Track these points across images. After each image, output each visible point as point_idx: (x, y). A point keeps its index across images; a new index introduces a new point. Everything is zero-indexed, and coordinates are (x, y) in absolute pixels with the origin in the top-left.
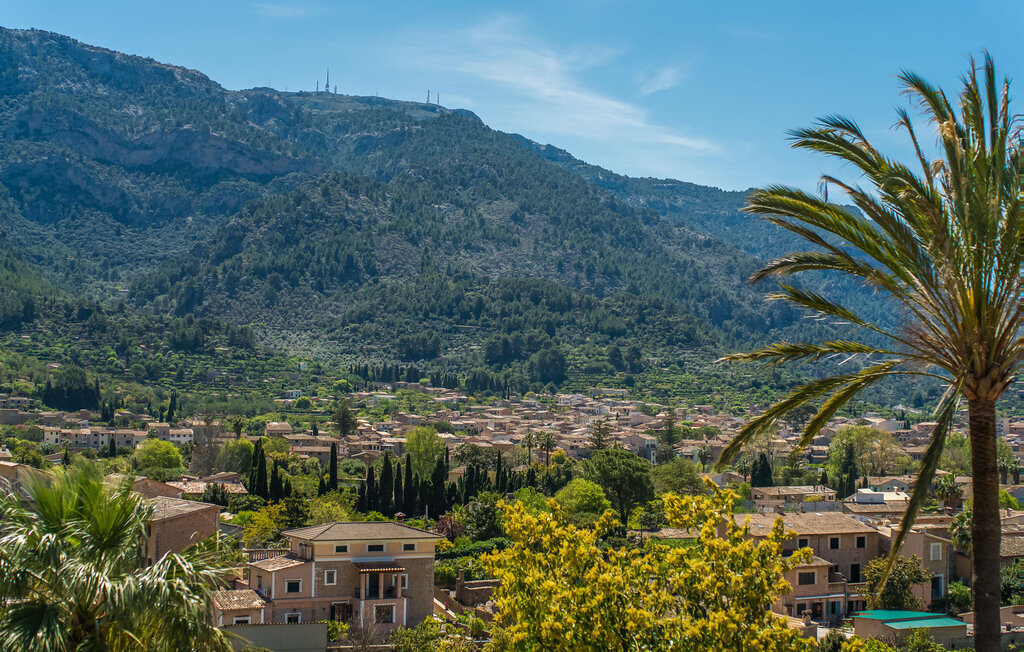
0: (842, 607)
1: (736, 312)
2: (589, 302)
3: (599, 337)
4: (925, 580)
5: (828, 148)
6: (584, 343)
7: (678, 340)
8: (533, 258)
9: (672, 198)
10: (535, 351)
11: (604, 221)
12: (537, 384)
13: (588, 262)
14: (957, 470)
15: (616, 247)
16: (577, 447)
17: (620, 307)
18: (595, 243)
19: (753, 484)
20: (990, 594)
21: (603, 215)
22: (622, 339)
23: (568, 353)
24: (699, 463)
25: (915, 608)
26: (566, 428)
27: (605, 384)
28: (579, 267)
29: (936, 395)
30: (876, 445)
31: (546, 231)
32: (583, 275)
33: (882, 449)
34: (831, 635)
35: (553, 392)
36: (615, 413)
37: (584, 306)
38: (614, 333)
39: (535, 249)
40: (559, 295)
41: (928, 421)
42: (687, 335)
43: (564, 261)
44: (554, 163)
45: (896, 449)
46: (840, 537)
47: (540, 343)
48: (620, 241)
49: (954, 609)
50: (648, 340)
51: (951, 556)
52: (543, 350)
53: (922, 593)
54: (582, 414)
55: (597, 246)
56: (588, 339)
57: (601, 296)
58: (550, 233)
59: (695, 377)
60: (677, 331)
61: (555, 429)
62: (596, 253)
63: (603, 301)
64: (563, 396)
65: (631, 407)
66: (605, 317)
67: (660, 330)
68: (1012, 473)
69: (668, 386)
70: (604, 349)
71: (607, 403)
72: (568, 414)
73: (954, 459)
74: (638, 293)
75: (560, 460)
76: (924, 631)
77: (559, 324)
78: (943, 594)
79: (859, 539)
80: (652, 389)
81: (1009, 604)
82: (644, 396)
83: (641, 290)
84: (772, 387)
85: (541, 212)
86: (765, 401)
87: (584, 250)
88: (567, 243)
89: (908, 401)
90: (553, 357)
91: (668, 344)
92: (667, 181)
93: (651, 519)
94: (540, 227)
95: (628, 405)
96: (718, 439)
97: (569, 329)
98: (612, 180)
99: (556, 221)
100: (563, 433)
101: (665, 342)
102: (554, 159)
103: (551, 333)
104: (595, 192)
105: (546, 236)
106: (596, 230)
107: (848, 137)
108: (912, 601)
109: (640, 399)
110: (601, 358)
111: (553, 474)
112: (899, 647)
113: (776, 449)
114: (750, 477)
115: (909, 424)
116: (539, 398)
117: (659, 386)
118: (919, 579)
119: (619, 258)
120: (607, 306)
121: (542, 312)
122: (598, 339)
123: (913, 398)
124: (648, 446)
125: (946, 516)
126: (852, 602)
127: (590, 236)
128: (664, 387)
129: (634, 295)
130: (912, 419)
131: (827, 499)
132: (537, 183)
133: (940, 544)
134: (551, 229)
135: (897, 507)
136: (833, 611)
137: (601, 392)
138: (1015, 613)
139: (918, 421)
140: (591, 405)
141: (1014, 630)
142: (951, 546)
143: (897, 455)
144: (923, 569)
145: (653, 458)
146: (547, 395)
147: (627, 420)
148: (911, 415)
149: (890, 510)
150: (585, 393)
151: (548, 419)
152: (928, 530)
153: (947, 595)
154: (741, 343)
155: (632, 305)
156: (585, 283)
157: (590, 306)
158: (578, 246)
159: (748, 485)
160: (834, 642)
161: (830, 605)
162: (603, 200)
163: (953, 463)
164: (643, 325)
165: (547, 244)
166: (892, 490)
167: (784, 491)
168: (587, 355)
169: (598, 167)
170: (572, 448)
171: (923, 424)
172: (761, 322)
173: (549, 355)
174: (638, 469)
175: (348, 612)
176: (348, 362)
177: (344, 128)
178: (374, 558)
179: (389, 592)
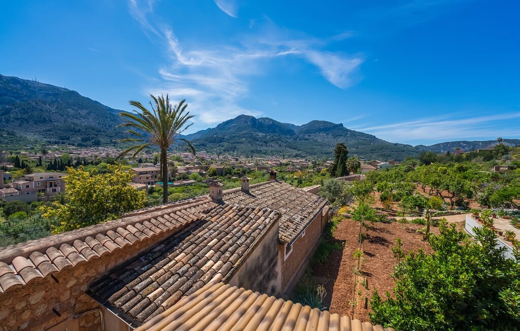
8: (92, 122)
10: (93, 139)
11: (108, 116)
12: (94, 145)
17: (112, 132)
22: (113, 138)
23: (101, 140)
24: (129, 159)
26: (101, 154)
28: (103, 124)
34: (151, 187)
37: (104, 131)
40: (99, 129)
43: (100, 123)
46: (153, 171)
48: (112, 120)
49: (173, 181)
51: (172, 173)
54: (104, 151)
55: (107, 121)
57: (108, 130)
61: (98, 154)
64: (100, 148)
66: (109, 134)
71: (110, 149)
72: (101, 151)
75: (99, 159)
82: (117, 148)
85: (94, 113)
87: (104, 121)
88: (100, 120)
90: (97, 141)
95: (114, 150)
97: (101, 136)
104: (106, 111)
105: (95, 118)
110: (108, 141)
111: (97, 162)
116: (94, 148)
119: (112, 123)
121: (95, 132)
122: (107, 138)
124: (118, 157)
131: (152, 165)
132: (93, 108)
137: (108, 147)
138: (181, 181)
141: (181, 184)
150: (105, 147)
155: (115, 132)
159: (138, 163)
161: (152, 182)
167: (144, 164)
168: (105, 140)
170: (102, 157)
175: (44, 191)
176: (45, 140)
177: (41, 90)
178: (51, 179)
179: (56, 186)
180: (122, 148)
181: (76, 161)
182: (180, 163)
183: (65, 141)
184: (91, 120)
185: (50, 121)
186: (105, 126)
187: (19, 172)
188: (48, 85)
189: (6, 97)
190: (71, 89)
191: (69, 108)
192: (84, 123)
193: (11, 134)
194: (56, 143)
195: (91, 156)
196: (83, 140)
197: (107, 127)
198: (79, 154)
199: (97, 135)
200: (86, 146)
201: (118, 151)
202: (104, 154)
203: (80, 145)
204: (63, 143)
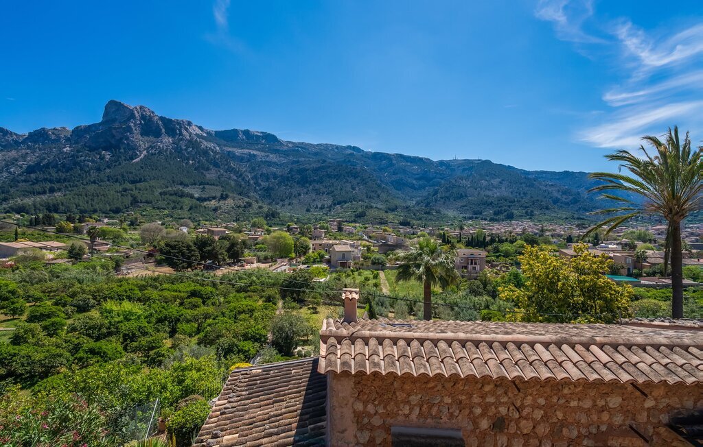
1: (560, 201)
3: (522, 208)
4: (625, 268)
5: (620, 159)
7: (544, 208)
8: (505, 191)
10: (506, 212)
11: (523, 182)
12: (506, 219)
14: (634, 240)
17: (528, 201)
22: (528, 209)
23: (514, 212)
24: (551, 237)
26: (515, 229)
28: (517, 193)
35: (510, 221)
36: (527, 225)
37: (518, 201)
38: (526, 207)
40: (512, 199)
43: (513, 191)
48: (528, 186)
49: (636, 276)
50: (535, 208)
53: (624, 271)
54: (518, 226)
55: (522, 188)
56: (519, 209)
59: (549, 217)
61: (512, 229)
64: (513, 222)
66: (524, 204)
67: (539, 206)
71: (525, 223)
72: (515, 226)
74: (533, 198)
75: (513, 236)
80: (537, 220)
81: (656, 276)
85: (507, 181)
87: (518, 189)
88: (514, 187)
90: (510, 213)
94: (507, 184)
95: (530, 223)
97: (514, 207)
99: (511, 182)
101: (540, 209)
106: (521, 184)
107: (627, 155)
108: (621, 273)
109: (534, 222)
110: (523, 213)
116: (507, 222)
119: (528, 190)
120: (524, 201)
121: (507, 203)
124: (536, 233)
125: (631, 252)
132: (506, 174)
133: (630, 259)
135: (614, 249)
137: (523, 221)
138: (658, 279)
140: (521, 224)
141: (659, 283)
142: (634, 260)
144: (625, 265)
145: (538, 236)
147: (531, 227)
150: (519, 221)
151: (510, 227)
152: (625, 255)
153: (633, 273)
154: (562, 208)
155: (531, 200)
159: (566, 242)
162: (523, 177)
163: (632, 238)
164: (534, 205)
165: (508, 188)
166: (611, 244)
168: (519, 212)
170: (516, 233)
174: (534, 238)
175: (466, 268)
176: (462, 215)
177: (459, 167)
178: (471, 256)
179: (476, 264)
180: (540, 221)
181: (490, 238)
182: (648, 245)
183: (478, 216)
184: (503, 189)
185: (466, 196)
186: (519, 194)
187: (446, 247)
188: (465, 160)
189: (435, 180)
190: (484, 159)
191: (482, 180)
192: (496, 194)
193: (438, 212)
194: (470, 218)
195: (505, 232)
196: (495, 214)
197: (522, 195)
198: (491, 230)
199: (509, 207)
200: (497, 221)
201: (535, 225)
202: (519, 230)
203: (492, 220)
204: (476, 218)
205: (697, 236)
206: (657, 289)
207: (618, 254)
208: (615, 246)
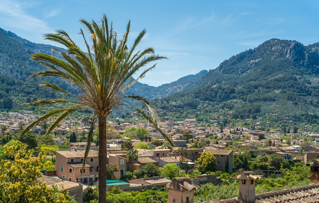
0: (93, 179)
1: (68, 88)
2: (20, 83)
3: (23, 94)
4: (118, 171)
6: (18, 96)
7: (49, 96)
8: (2, 68)
9: (49, 51)
10: (2, 98)
11: (26, 57)
12: (3, 109)
13: (21, 70)
14: (133, 137)
15: (30, 65)
16: (15, 130)
17: (31, 85)
18: (23, 64)
19: (70, 142)
20: (103, 174)
21: (26, 55)
22: (31, 95)
23: (13, 99)
24: (54, 135)
25: (115, 179)
26: (11, 123)
27: (25, 109)
28: (17, 71)
29: (128, 115)
30: (109, 130)
31: (7, 59)
32: (19, 74)
33: (111, 131)
34: (88, 188)
35: (8, 111)
36: (28, 119)
37: (19, 84)
38: (28, 93)
39: (3, 65)
40: (11, 80)
41: (126, 122)
42: (52, 94)
43: (13, 69)
44: (11, 37)
45: (115, 131)
46: (93, 158)
47: (4, 96)
48: (31, 64)
49: (127, 179)
50: (39, 96)
51: (127, 163)
52: (5, 98)
53: (118, 175)
54: (17, 119)
55: (24, 65)
56: (20, 95)
57: (25, 81)
58: (8, 60)
59: (54, 108)
60: (49, 93)
61: (8, 124)
62: (23, 67)
63: (25, 83)
64: (11, 113)
65: (33, 117)
66: (26, 88)
67: (44, 93)
68: (149, 138)
69: (46, 111)
70: (25, 98)
71: (26, 116)
72: (12, 119)
73: (132, 134)
74: (37, 81)
75: (8, 134)
76: (117, 186)
77: (10, 90)
78: (124, 175)
79: (91, 159)
80: (40, 111)
81: (144, 177)
82: (37, 113)
83: (38, 79)
84: (79, 111)
85: (6, 53)
86: (76, 116)
87: (19, 66)
88: (14, 63)
89: (120, 117)
90: (8, 100)
91: (46, 97)
92: (48, 45)
93: (36, 153)
94: (5, 58)
95: (32, 116)
96: (60, 127)
97: (13, 91)
98: (30, 44)
100: (10, 125)
101: (45, 96)
102: (11, 36)
103: (8, 93)
104: (24, 47)
105: (7, 61)
106: (24, 59)
108: (114, 177)
109: (36, 114)
110: (24, 101)
111: (5, 138)
112: (109, 191)
113: (78, 131)
114: (69, 139)
115: (120, 123)
116: (3, 113)
117: (43, 110)
118: (116, 170)
119: (31, 69)
120: (26, 84)
121: (5, 86)
122: (23, 95)
123: (122, 116)
124: (38, 129)
125: (126, 151)
126: (97, 178)
127: (22, 61)
128: (44, 111)
129: (35, 81)
130: (121, 122)
131: (93, 146)
132: (5, 43)
133: (124, 160)
134: (9, 58)
135: (114, 149)
136: (91, 181)
137: (24, 112)
138: (144, 180)
139: (123, 123)
140: (20, 116)
141: (144, 185)
142: (127, 160)
143: (116, 133)
144: (117, 167)
145: (39, 133)
146: (6, 113)
147: (32, 121)
148: (121, 121)
149: (111, 150)
150: (18, 112)
151: (6, 120)
152: (120, 156)
153: (125, 175)
154: (69, 97)
155: (35, 84)
156: (20, 77)
157: (21, 84)
158: (18, 65)
159: (69, 142)
160: (89, 190)
161: (90, 179)
162: (26, 50)
163: (132, 135)
164: (38, 91)
165: (7, 64)
166: (112, 143)
167: (80, 144)
168: (19, 100)
169: (25, 39)
170: (13, 130)
171: (124, 123)
172: (76, 91)
173: (7, 100)
174: (32, 137)
182: (144, 143)
205: (181, 133)
206: (142, 192)
207: (114, 155)
208: (115, 145)
